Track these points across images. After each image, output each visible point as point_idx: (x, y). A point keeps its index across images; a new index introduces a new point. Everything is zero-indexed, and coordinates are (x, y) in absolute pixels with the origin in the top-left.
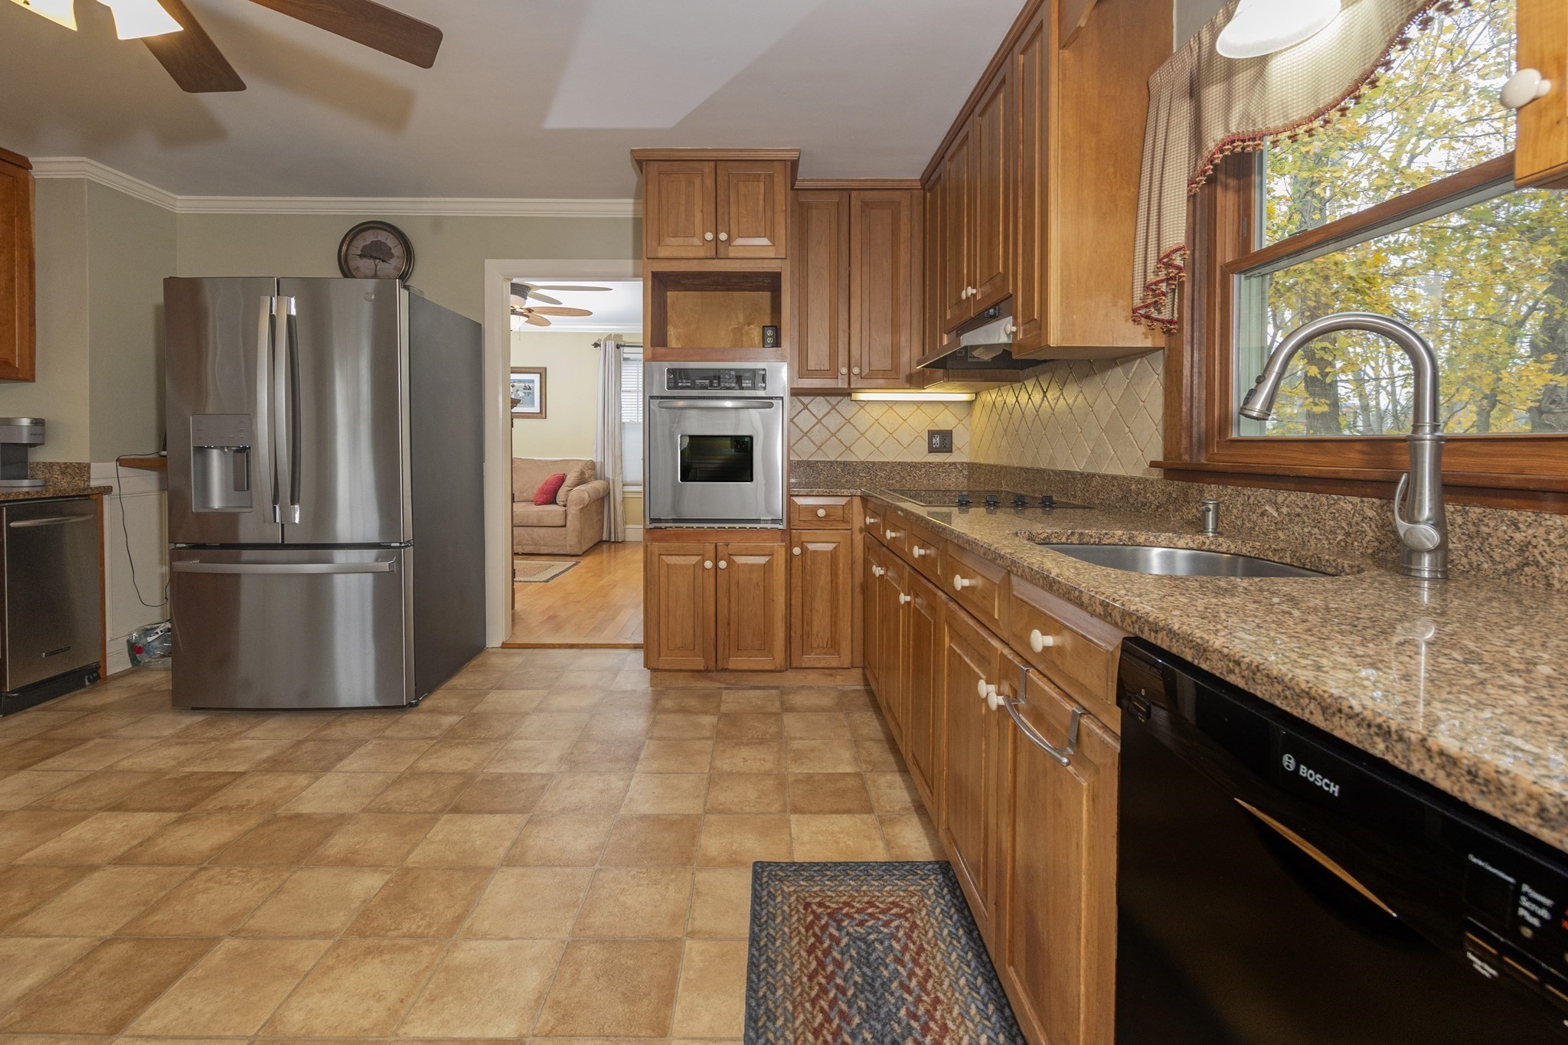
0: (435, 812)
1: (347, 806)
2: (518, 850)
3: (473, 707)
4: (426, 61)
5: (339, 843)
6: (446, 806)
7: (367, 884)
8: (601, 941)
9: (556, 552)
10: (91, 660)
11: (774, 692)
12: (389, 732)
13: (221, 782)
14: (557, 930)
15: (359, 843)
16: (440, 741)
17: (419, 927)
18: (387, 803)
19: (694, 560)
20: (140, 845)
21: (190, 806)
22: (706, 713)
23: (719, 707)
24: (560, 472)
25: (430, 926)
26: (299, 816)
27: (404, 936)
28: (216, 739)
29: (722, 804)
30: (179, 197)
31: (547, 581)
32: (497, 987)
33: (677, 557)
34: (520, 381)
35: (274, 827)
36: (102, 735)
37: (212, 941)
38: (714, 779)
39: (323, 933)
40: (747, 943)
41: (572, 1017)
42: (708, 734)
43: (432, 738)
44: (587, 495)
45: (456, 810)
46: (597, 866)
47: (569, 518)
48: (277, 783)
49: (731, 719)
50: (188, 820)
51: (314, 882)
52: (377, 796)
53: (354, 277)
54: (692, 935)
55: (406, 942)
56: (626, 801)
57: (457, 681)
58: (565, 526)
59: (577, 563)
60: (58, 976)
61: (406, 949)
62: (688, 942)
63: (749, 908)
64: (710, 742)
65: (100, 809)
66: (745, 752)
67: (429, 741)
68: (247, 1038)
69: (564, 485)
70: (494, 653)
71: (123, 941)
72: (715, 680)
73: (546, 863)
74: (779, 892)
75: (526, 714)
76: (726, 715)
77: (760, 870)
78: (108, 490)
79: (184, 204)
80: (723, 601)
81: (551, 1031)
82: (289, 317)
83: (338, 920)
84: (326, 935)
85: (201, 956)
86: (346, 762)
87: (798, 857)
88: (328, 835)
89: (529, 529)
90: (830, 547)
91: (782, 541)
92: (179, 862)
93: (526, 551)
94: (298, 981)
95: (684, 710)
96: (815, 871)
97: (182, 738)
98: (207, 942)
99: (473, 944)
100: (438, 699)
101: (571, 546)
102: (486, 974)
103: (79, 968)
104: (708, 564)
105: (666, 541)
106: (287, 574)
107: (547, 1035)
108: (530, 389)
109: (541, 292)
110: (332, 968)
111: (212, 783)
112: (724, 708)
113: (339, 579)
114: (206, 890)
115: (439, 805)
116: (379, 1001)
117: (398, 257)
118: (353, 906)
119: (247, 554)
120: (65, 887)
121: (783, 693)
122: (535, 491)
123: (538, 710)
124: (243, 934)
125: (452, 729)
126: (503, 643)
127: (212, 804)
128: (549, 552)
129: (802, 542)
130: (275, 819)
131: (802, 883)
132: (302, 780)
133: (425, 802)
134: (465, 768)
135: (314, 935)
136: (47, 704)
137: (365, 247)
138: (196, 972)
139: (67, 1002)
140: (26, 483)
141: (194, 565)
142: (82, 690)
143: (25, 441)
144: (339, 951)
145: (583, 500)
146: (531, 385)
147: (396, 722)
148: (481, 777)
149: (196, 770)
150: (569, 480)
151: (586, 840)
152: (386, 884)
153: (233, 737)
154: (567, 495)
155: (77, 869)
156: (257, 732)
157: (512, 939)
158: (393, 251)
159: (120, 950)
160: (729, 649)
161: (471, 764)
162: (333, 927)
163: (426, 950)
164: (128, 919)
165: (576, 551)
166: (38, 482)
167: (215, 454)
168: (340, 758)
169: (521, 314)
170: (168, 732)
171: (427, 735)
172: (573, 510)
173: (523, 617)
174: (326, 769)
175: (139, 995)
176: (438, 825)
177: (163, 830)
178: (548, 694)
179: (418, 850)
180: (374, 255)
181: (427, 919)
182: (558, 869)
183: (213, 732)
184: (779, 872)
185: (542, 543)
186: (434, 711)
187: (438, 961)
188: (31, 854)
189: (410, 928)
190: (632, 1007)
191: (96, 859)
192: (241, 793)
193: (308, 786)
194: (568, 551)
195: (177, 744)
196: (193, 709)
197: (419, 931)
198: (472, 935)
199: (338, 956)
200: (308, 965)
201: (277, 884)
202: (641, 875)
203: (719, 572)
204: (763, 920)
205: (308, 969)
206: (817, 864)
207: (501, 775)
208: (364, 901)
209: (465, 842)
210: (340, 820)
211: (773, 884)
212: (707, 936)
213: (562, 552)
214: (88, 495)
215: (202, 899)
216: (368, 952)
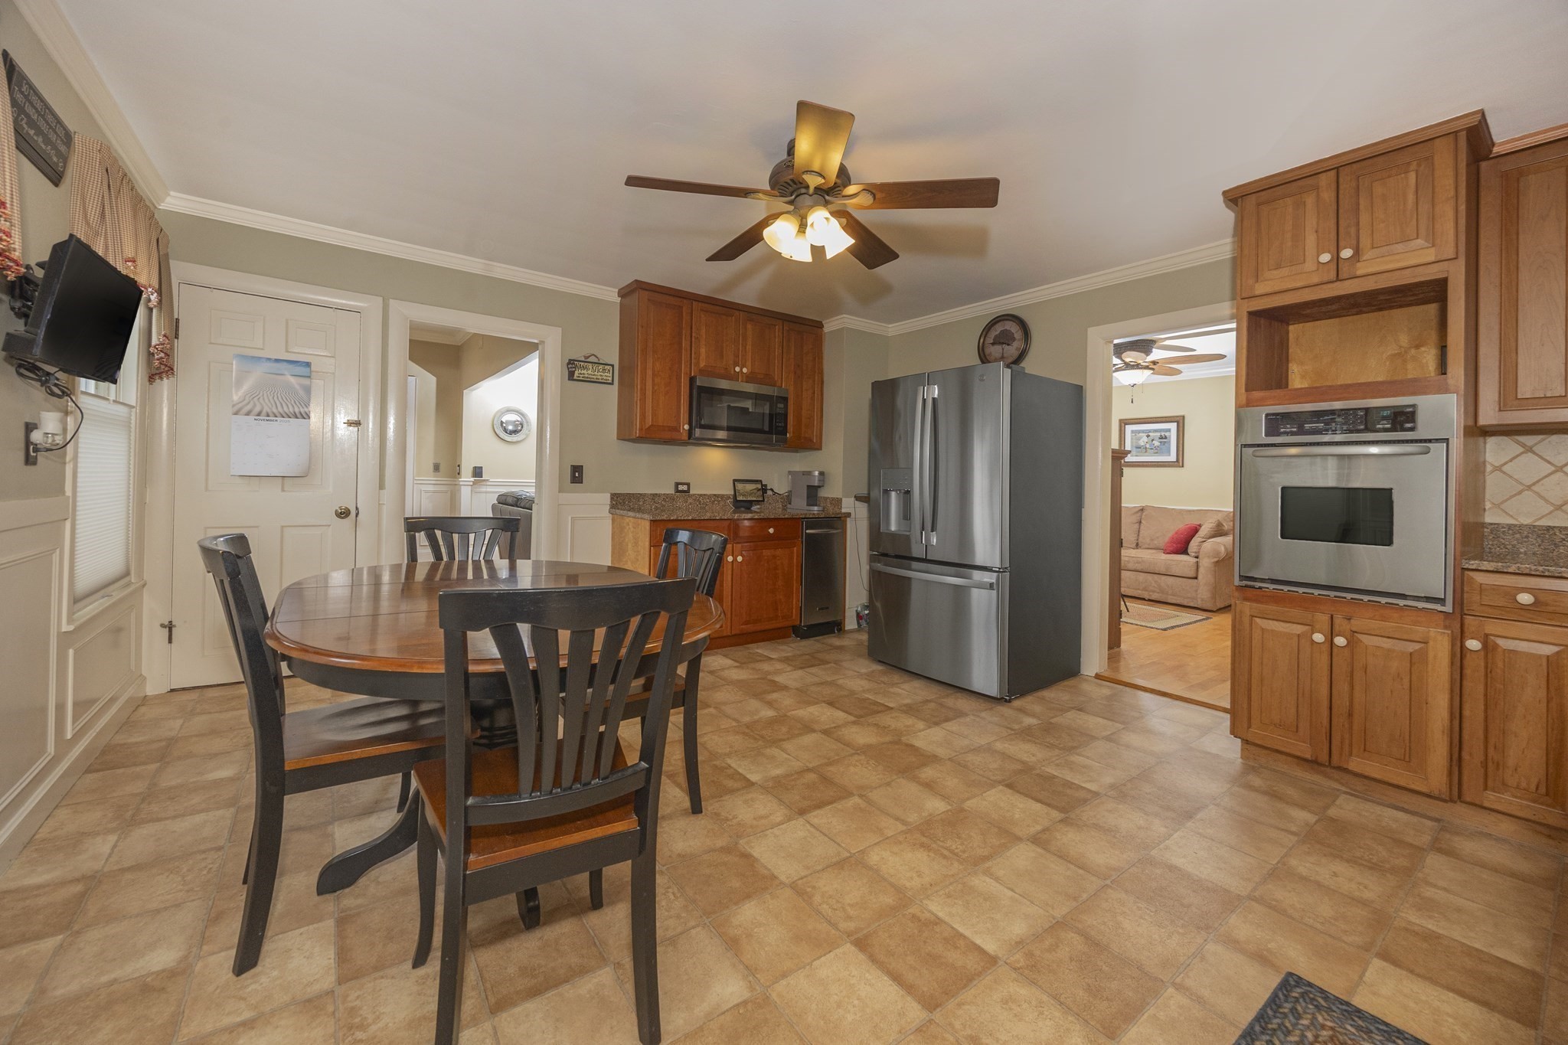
0: (995, 781)
1: (941, 752)
2: (1045, 836)
3: (1053, 718)
4: (992, 202)
5: (928, 773)
6: (1004, 780)
7: (936, 806)
8: (1087, 938)
9: (1186, 604)
10: (839, 618)
11: (1429, 823)
12: (983, 714)
13: (880, 709)
14: (1053, 908)
15: (939, 778)
16: (1017, 734)
17: (957, 848)
18: (965, 761)
19: (1298, 629)
20: (835, 727)
21: (861, 717)
22: (1303, 807)
23: (1327, 807)
24: (1195, 522)
25: (964, 852)
26: (912, 746)
27: (946, 848)
28: (884, 683)
29: (1277, 901)
30: (890, 326)
31: (1165, 630)
32: (992, 916)
33: (1275, 622)
34: (1156, 431)
35: (897, 747)
36: (836, 662)
37: (850, 794)
38: (1278, 873)
39: (903, 820)
40: (1238, 1033)
41: (1039, 972)
42: (1294, 829)
43: (1012, 730)
44: (1223, 548)
45: (1010, 786)
46: (1108, 882)
47: (1201, 570)
48: (906, 721)
49: (1340, 828)
50: (858, 724)
51: (908, 789)
52: (961, 754)
53: (990, 362)
54: (1179, 987)
55: (946, 852)
56: (1161, 846)
57: (1048, 694)
58: (1196, 578)
59: (1207, 618)
60: (788, 775)
61: (945, 857)
62: (1171, 990)
63: (1260, 1007)
64: (1294, 839)
65: (824, 702)
66: (1339, 867)
67: (1009, 731)
68: (850, 853)
69: (1197, 535)
70: (1086, 680)
71: (815, 773)
72: (1330, 778)
73: (1063, 856)
74: (1309, 1016)
75: (1093, 738)
76: (1332, 820)
77: (1293, 983)
78: (849, 515)
79: (893, 329)
80: (1342, 687)
81: (1019, 969)
82: (934, 399)
83: (913, 818)
84: (904, 822)
85: (843, 799)
86: (950, 723)
87: (1359, 1001)
88: (924, 765)
89: (1156, 576)
90: (1548, 650)
91: (1446, 627)
92: (848, 745)
93: (1153, 598)
94: (881, 839)
95: (1274, 795)
96: (1378, 1029)
97: (869, 676)
98: (847, 794)
99: (988, 880)
100: (1027, 702)
101: (1202, 600)
102: (988, 903)
103: (796, 776)
104: (1318, 637)
105: (1262, 603)
106: (941, 583)
107: (1015, 969)
108: (1166, 438)
109: (1168, 343)
110: (900, 843)
111: (875, 708)
112: (1332, 812)
113: (975, 592)
114: (855, 766)
115: (999, 778)
116: (918, 876)
117: (1019, 340)
118: (923, 814)
119: (915, 565)
120: (801, 734)
121: (1443, 829)
122: (1167, 539)
123: (1108, 739)
124: (864, 798)
125: (1029, 728)
126: (1096, 674)
127: (871, 720)
128: (1178, 602)
129: (1487, 635)
130: (898, 742)
131: (1349, 1027)
132: (921, 725)
133: (991, 771)
134: (1028, 760)
135: (897, 819)
136: (817, 638)
137: (996, 336)
138: (838, 805)
139: (788, 790)
140: (816, 508)
141: (880, 566)
142: (833, 635)
143: (816, 485)
144: (907, 835)
145: (1218, 553)
146: (1167, 434)
147: (991, 709)
148: (1038, 771)
149: (870, 697)
150: (1202, 532)
151: (1107, 858)
152: (947, 811)
153: (893, 685)
154: (1200, 546)
155: (807, 728)
156: (906, 686)
157: (1015, 893)
158: (1016, 336)
159: (812, 777)
160: (1351, 745)
161: (1033, 759)
162: (909, 820)
163: (956, 864)
164: (819, 763)
165: (1208, 606)
166: (821, 509)
167: (893, 494)
168: (947, 720)
169: (1147, 368)
170: (863, 671)
171: (1009, 726)
172: (1206, 563)
173: (1125, 656)
174: (936, 724)
175: (815, 802)
176: (994, 790)
177: (846, 724)
178: (1124, 728)
179: (974, 801)
180: (1002, 341)
181: (964, 847)
182: (1072, 867)
183: (885, 679)
184: (1320, 1000)
185: (1170, 592)
186: (1021, 710)
187: (961, 876)
188: (793, 712)
189: (951, 846)
190: (1091, 999)
191: (816, 727)
192: (887, 720)
193: (923, 730)
194: (1199, 604)
195: (866, 679)
196: (880, 661)
197: (956, 851)
198: (988, 873)
199: (906, 838)
200: (890, 833)
201: (889, 780)
202: (1148, 912)
203: (1335, 650)
204: (1270, 1026)
205: (889, 835)
206: (1387, 1024)
207: (1055, 777)
208: (930, 815)
209: (1008, 811)
210: (931, 759)
211: (1304, 1004)
212: (1194, 998)
213: (1192, 604)
214: (840, 517)
215: (852, 769)
216: (922, 845)
